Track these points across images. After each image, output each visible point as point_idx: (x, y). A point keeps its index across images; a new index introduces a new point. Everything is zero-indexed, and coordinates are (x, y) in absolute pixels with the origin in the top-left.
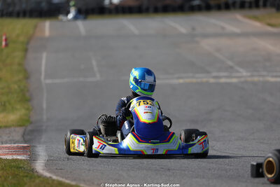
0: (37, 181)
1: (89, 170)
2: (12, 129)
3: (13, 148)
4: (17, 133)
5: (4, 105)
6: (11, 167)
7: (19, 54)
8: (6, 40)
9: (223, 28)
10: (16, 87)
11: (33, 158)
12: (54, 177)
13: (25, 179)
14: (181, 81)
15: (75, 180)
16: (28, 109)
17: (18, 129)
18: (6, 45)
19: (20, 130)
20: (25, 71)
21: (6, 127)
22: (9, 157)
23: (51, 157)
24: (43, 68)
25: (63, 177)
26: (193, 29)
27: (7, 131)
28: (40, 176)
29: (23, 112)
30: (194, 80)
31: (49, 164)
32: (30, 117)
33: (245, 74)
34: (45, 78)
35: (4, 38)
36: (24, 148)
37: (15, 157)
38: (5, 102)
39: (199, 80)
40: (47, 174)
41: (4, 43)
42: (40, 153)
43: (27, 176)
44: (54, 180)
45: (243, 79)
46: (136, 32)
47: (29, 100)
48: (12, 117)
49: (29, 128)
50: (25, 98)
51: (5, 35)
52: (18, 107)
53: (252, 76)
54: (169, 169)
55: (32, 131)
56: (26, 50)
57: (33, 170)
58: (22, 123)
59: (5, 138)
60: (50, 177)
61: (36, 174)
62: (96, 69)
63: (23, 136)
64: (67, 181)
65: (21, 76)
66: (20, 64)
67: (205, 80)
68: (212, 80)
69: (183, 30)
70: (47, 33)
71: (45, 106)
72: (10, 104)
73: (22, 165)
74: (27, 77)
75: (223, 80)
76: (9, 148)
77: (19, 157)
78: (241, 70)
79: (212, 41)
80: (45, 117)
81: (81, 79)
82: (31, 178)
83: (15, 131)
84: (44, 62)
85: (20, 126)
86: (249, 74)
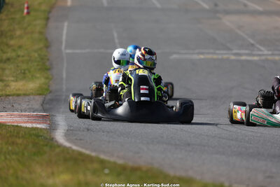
0: (58, 150)
1: (109, 142)
2: (32, 97)
3: (32, 116)
4: (37, 102)
5: (24, 73)
6: (31, 135)
7: (40, 22)
8: (28, 8)
9: (245, 5)
10: (36, 55)
11: (53, 127)
12: (75, 148)
13: (45, 148)
14: (202, 57)
15: (95, 151)
16: (47, 78)
17: (37, 97)
18: (28, 13)
19: (39, 99)
20: (46, 39)
21: (25, 95)
22: (29, 125)
23: (71, 126)
24: (64, 37)
25: (83, 147)
26: (216, 5)
27: (27, 98)
28: (59, 146)
29: (43, 80)
30: (215, 57)
31: (69, 134)
32: (49, 86)
33: (266, 52)
34: (66, 48)
35: (26, 6)
36: (43, 116)
37: (35, 125)
38: (25, 70)
39: (220, 57)
40: (67, 144)
41: (26, 11)
42: (60, 123)
43: (46, 145)
44: (73, 151)
45: (263, 58)
46: (159, 6)
47: (49, 69)
48: (32, 86)
49: (49, 97)
50: (45, 66)
51: (27, 2)
52: (38, 75)
53: (272, 55)
54: (189, 145)
55: (52, 100)
56: (48, 19)
57: (52, 139)
58: (41, 92)
59: (24, 106)
60: (70, 147)
61: (56, 144)
62: (117, 41)
63: (42, 105)
64: (87, 152)
65: (41, 45)
66: (41, 33)
67: (225, 56)
68: (233, 57)
69: (206, 6)
70: (69, 3)
71: (64, 76)
72: (30, 72)
73: (41, 134)
74: (48, 46)
75: (244, 58)
76: (28, 116)
77: (39, 126)
78: (262, 48)
79: (234, 18)
80: (64, 87)
81: (102, 50)
82: (51, 147)
83: (34, 99)
84: (65, 32)
85: (40, 94)
86: (270, 53)
